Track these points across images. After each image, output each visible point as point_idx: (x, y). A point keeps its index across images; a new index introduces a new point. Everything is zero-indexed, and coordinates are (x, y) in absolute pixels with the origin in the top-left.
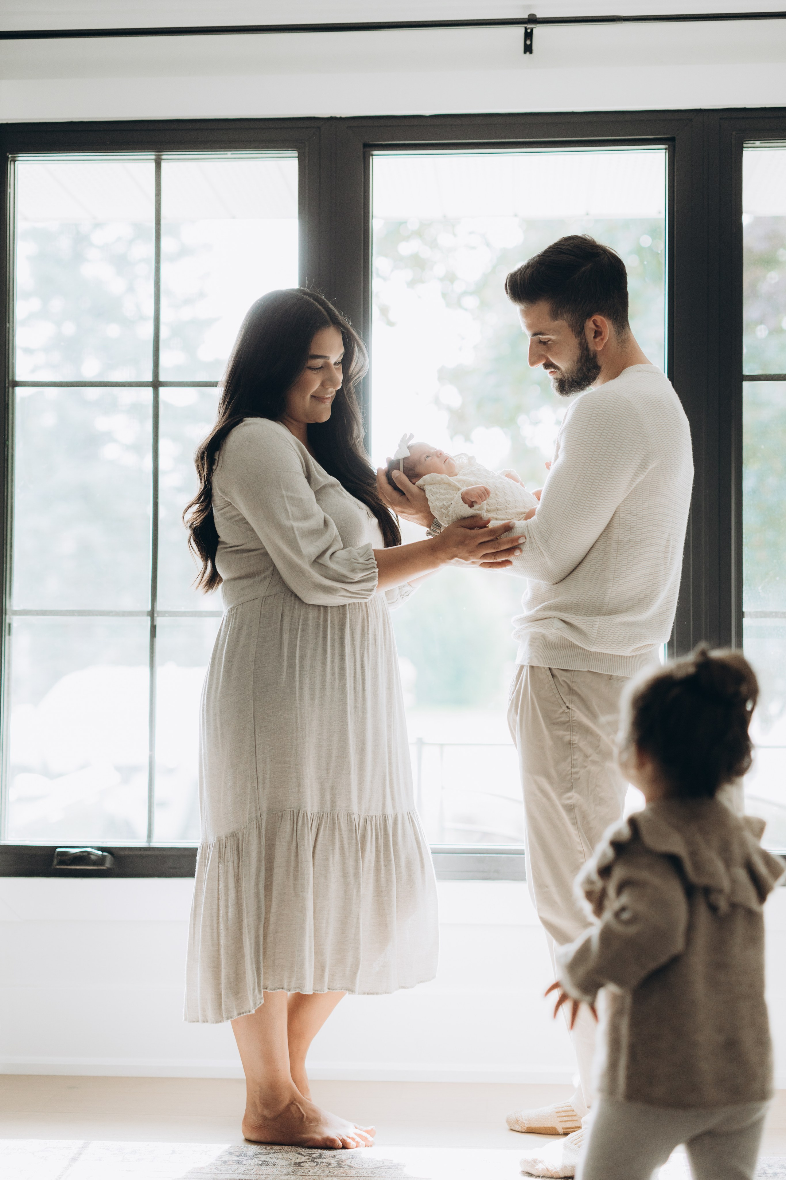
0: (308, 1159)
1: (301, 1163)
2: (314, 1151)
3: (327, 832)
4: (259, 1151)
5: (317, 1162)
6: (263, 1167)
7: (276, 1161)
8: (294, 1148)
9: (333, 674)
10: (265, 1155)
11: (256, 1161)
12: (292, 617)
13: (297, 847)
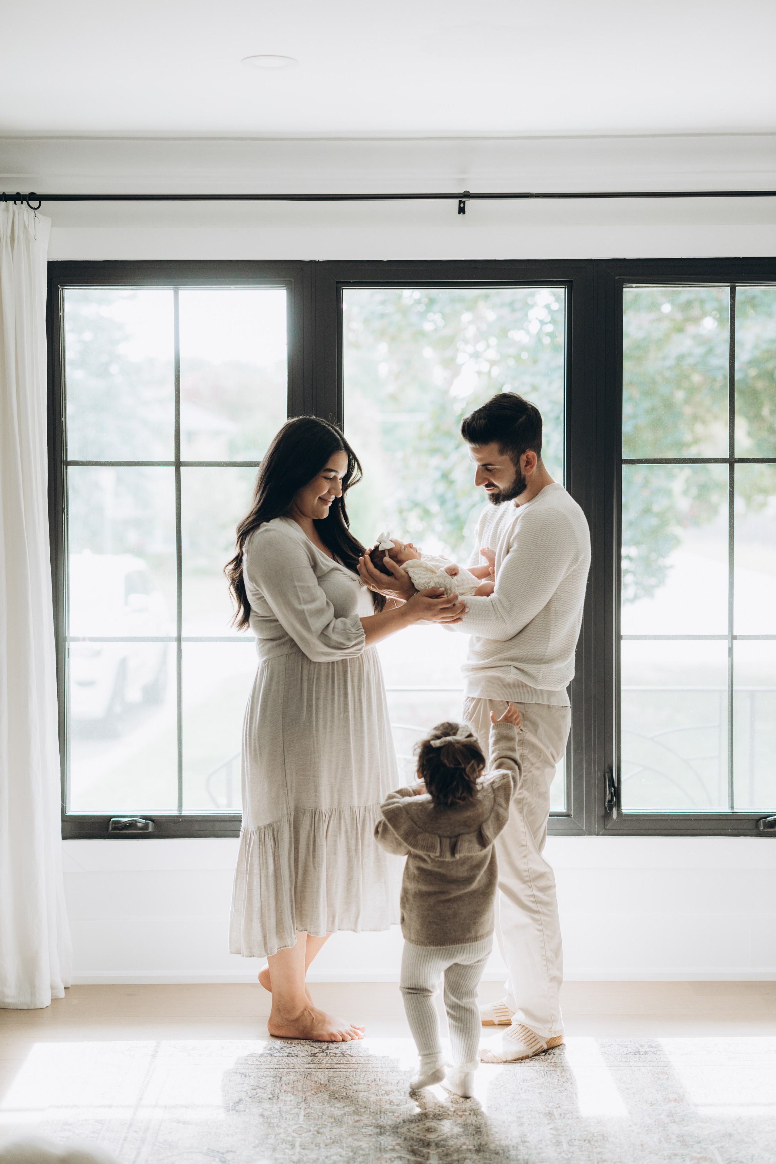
0: (320, 1050)
1: (316, 1053)
2: (322, 1044)
3: (335, 821)
4: (283, 1045)
5: (326, 1053)
6: (289, 1058)
7: (297, 1053)
8: (307, 1042)
9: (339, 709)
10: (288, 1048)
11: (282, 1054)
12: (309, 669)
13: (315, 835)
